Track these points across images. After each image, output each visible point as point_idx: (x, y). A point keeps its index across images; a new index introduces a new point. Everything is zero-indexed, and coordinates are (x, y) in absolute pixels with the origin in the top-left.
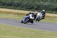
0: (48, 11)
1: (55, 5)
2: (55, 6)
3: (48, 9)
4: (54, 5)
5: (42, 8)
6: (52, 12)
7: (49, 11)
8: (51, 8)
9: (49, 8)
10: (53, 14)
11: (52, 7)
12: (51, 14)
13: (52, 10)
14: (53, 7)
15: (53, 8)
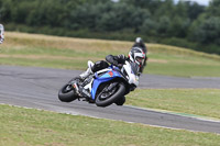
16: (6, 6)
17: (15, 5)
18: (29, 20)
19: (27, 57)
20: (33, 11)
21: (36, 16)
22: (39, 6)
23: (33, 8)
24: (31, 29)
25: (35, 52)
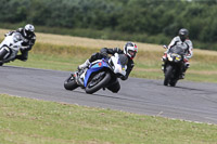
0: (82, 27)
1: (108, 6)
2: (108, 8)
3: (81, 19)
4: (105, 7)
5: (59, 16)
6: (99, 32)
7: (83, 30)
8: (94, 16)
9: (85, 19)
10: (102, 41)
11: (97, 13)
12: (92, 40)
13: (97, 23)
14: (102, 12)
15: (100, 18)
16: (179, 21)
17: (188, 21)
18: (201, 36)
19: (200, 72)
20: (206, 28)
21: (209, 33)
22: (211, 23)
23: (205, 24)
24: (204, 45)
25: (207, 68)
